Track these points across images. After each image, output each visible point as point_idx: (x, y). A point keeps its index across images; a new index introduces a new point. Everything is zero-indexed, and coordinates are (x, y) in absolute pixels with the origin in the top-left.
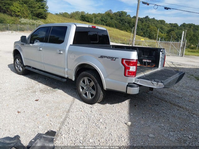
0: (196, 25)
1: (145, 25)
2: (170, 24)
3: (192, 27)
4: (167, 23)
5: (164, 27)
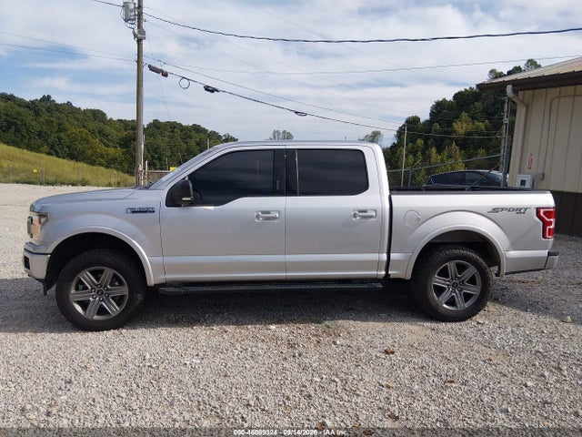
0: (184, 124)
1: (49, 123)
2: (120, 121)
3: (176, 130)
4: (111, 120)
5: (108, 129)
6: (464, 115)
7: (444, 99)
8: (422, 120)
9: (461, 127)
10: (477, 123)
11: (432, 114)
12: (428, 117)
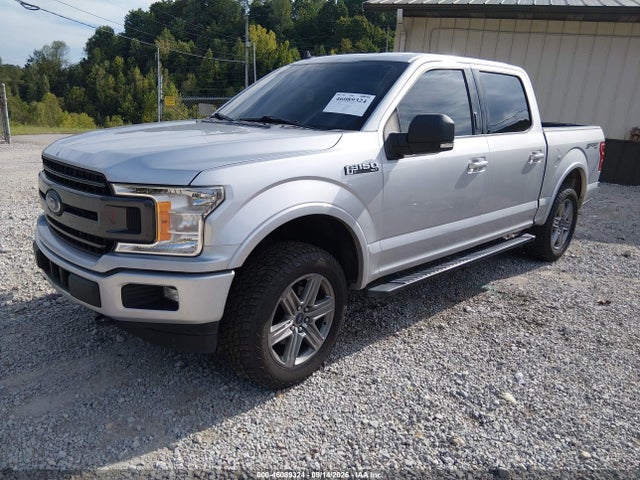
6: (166, 32)
7: (140, 9)
8: (116, 33)
9: (164, 45)
10: (181, 43)
11: (127, 25)
12: (123, 30)
